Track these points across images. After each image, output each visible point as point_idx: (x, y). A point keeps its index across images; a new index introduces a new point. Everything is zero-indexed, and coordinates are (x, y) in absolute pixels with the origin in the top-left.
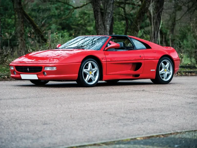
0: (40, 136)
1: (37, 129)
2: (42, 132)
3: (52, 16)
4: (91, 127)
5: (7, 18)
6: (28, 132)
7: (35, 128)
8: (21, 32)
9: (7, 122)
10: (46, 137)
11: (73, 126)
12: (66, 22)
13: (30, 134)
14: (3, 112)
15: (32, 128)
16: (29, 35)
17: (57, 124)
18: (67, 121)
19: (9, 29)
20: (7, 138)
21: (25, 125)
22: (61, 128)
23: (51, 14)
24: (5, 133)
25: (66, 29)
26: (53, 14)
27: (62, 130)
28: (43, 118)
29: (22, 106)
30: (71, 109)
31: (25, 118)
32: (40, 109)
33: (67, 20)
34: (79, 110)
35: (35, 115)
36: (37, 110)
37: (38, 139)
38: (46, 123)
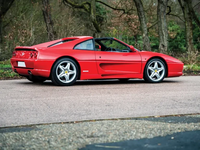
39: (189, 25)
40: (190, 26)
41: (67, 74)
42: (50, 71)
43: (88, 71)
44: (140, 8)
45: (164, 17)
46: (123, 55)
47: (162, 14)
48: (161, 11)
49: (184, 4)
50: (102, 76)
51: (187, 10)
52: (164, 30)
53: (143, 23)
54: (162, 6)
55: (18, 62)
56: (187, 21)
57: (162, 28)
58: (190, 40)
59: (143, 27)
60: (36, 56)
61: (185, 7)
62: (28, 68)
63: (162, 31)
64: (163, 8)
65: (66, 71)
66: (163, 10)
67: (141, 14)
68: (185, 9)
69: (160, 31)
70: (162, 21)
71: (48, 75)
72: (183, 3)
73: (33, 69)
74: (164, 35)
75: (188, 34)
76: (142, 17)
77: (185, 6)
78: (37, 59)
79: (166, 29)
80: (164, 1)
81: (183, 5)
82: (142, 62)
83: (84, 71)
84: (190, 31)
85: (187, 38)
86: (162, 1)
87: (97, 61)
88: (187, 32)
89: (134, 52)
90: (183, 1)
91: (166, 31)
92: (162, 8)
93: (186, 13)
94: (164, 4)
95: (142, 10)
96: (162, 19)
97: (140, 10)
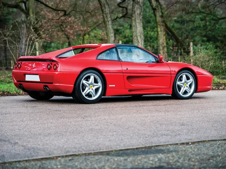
0: (178, 133)
1: (175, 128)
2: (180, 131)
3: (197, 27)
4: (224, 128)
5: (150, 31)
6: (168, 131)
7: (174, 128)
8: (163, 45)
9: (150, 123)
10: (183, 134)
11: (208, 127)
12: (212, 34)
13: (169, 132)
14: (146, 116)
15: (171, 127)
16: (172, 48)
17: (194, 125)
18: (202, 123)
19: (151, 42)
20: (150, 135)
21: (165, 125)
22: (197, 128)
23: (195, 25)
24: (148, 131)
25: (212, 41)
26: (198, 25)
27: (197, 130)
28: (181, 120)
29: (163, 111)
30: (207, 114)
31: (165, 120)
32: (178, 114)
33: (213, 32)
34: (215, 115)
35: (174, 118)
36: (176, 114)
37: (176, 136)
38: (183, 124)
39: (162, 30)
40: (163, 32)
41: (92, 89)
42: (73, 86)
43: (114, 86)
44: (106, 9)
45: (139, 21)
46: (148, 67)
47: (137, 17)
48: (136, 13)
49: (155, 5)
50: (130, 91)
51: (160, 12)
52: (140, 36)
53: (109, 28)
54: (138, 7)
55: (26, 75)
56: (160, 26)
57: (137, 34)
58: (163, 49)
59: (109, 32)
60: (57, 67)
61: (157, 9)
62: (44, 82)
63: (137, 38)
64: (139, 9)
65: (91, 85)
66: (139, 12)
67: (107, 16)
68: (157, 11)
69: (135, 37)
70: (137, 25)
71: (71, 91)
72: (154, 3)
73: (52, 83)
74: (139, 42)
75: (161, 41)
76: (109, 20)
77: (158, 7)
78: (57, 72)
79: (142, 35)
80: (141, 1)
81: (155, 7)
82: (171, 74)
83: (110, 86)
84: (163, 37)
85: (160, 46)
86: (138, 1)
87: (124, 74)
88: (160, 39)
89: (161, 62)
90: (154, 1)
91: (142, 37)
92: (137, 10)
93: (158, 16)
94: (141, 4)
95: (108, 12)
96: (138, 23)
97: (105, 11)
